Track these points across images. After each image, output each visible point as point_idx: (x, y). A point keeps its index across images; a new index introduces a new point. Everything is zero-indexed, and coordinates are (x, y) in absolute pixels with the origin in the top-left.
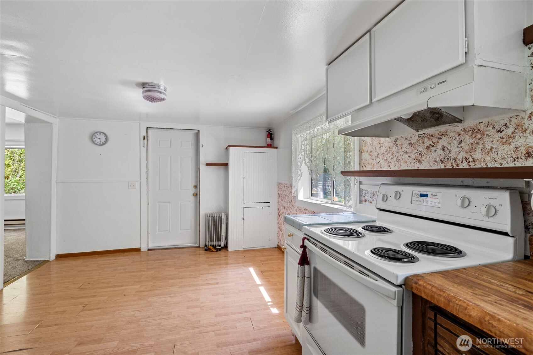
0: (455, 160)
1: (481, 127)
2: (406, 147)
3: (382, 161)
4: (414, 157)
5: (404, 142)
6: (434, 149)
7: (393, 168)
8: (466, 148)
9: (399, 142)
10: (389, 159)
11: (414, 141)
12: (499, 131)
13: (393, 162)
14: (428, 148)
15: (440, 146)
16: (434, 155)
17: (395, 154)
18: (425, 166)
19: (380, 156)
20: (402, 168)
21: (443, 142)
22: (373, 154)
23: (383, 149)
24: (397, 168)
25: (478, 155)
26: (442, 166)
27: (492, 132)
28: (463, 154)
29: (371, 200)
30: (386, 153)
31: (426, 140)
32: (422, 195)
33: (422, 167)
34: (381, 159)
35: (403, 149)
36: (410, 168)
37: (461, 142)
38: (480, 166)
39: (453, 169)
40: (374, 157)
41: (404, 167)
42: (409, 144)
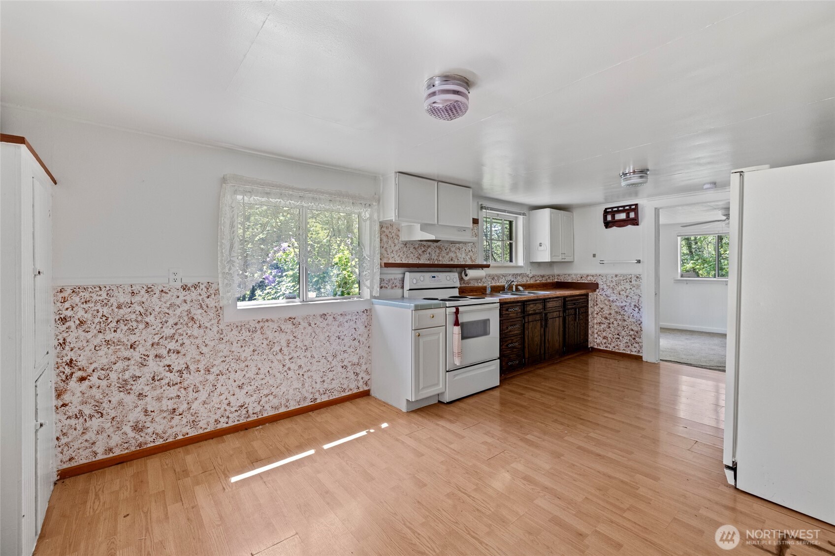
0: (433, 259)
1: (441, 246)
2: (412, 250)
3: (396, 257)
4: (416, 256)
5: (411, 246)
6: (425, 253)
7: (404, 262)
8: (437, 254)
9: (407, 245)
10: (401, 256)
11: (416, 247)
12: (446, 250)
13: (404, 257)
14: (423, 252)
15: (428, 252)
16: (426, 256)
17: (405, 252)
18: (422, 261)
19: (394, 252)
20: (410, 262)
21: (429, 250)
22: (388, 250)
23: (397, 248)
24: (406, 262)
25: (440, 259)
26: (428, 262)
27: (444, 250)
28: (436, 257)
29: (387, 286)
30: (399, 251)
31: (422, 247)
32: (433, 277)
33: (420, 262)
34: (395, 255)
35: (411, 250)
36: (414, 263)
37: (435, 252)
38: (441, 263)
39: (433, 264)
40: (389, 252)
41: (411, 262)
42: (414, 248)
